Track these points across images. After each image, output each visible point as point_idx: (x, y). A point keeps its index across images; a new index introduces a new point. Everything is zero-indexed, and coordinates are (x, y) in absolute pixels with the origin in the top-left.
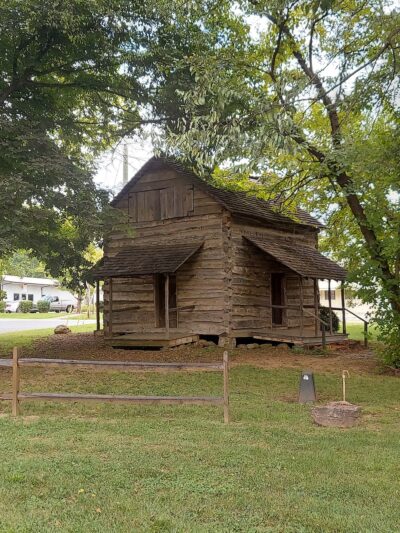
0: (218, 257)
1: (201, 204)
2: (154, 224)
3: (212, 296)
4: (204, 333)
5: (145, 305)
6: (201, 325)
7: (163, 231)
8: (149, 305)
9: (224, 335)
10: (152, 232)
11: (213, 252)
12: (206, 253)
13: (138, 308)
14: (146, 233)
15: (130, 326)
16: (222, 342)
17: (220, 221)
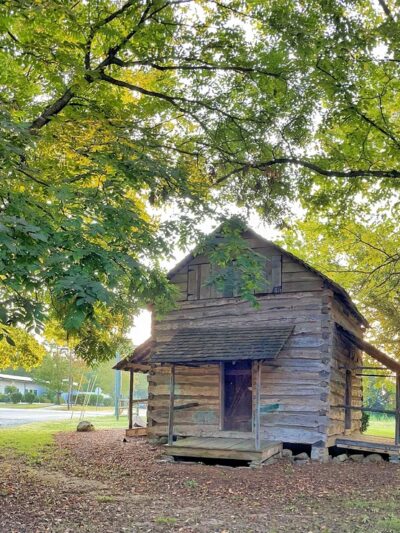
0: (315, 345)
1: (293, 278)
2: (223, 302)
3: (304, 393)
4: (292, 441)
5: (206, 401)
6: (286, 430)
7: (235, 310)
8: (212, 402)
9: (320, 444)
10: (219, 312)
11: (308, 338)
12: (297, 339)
13: (196, 405)
14: (211, 313)
15: (184, 427)
16: (316, 453)
17: (318, 301)
